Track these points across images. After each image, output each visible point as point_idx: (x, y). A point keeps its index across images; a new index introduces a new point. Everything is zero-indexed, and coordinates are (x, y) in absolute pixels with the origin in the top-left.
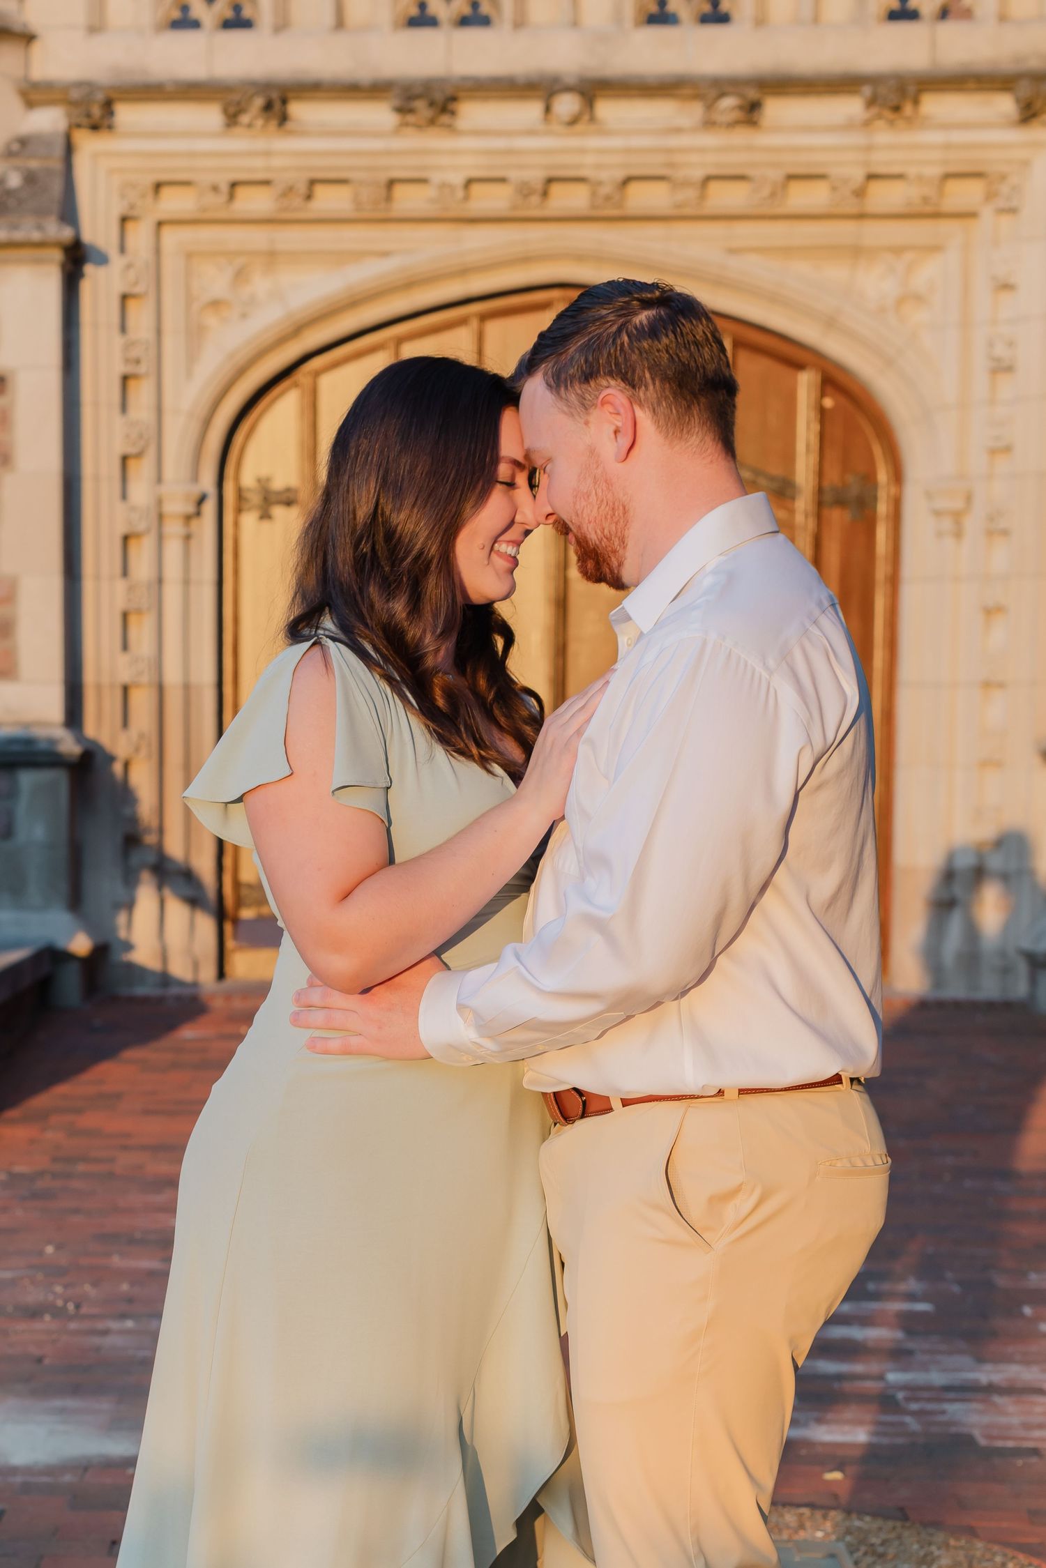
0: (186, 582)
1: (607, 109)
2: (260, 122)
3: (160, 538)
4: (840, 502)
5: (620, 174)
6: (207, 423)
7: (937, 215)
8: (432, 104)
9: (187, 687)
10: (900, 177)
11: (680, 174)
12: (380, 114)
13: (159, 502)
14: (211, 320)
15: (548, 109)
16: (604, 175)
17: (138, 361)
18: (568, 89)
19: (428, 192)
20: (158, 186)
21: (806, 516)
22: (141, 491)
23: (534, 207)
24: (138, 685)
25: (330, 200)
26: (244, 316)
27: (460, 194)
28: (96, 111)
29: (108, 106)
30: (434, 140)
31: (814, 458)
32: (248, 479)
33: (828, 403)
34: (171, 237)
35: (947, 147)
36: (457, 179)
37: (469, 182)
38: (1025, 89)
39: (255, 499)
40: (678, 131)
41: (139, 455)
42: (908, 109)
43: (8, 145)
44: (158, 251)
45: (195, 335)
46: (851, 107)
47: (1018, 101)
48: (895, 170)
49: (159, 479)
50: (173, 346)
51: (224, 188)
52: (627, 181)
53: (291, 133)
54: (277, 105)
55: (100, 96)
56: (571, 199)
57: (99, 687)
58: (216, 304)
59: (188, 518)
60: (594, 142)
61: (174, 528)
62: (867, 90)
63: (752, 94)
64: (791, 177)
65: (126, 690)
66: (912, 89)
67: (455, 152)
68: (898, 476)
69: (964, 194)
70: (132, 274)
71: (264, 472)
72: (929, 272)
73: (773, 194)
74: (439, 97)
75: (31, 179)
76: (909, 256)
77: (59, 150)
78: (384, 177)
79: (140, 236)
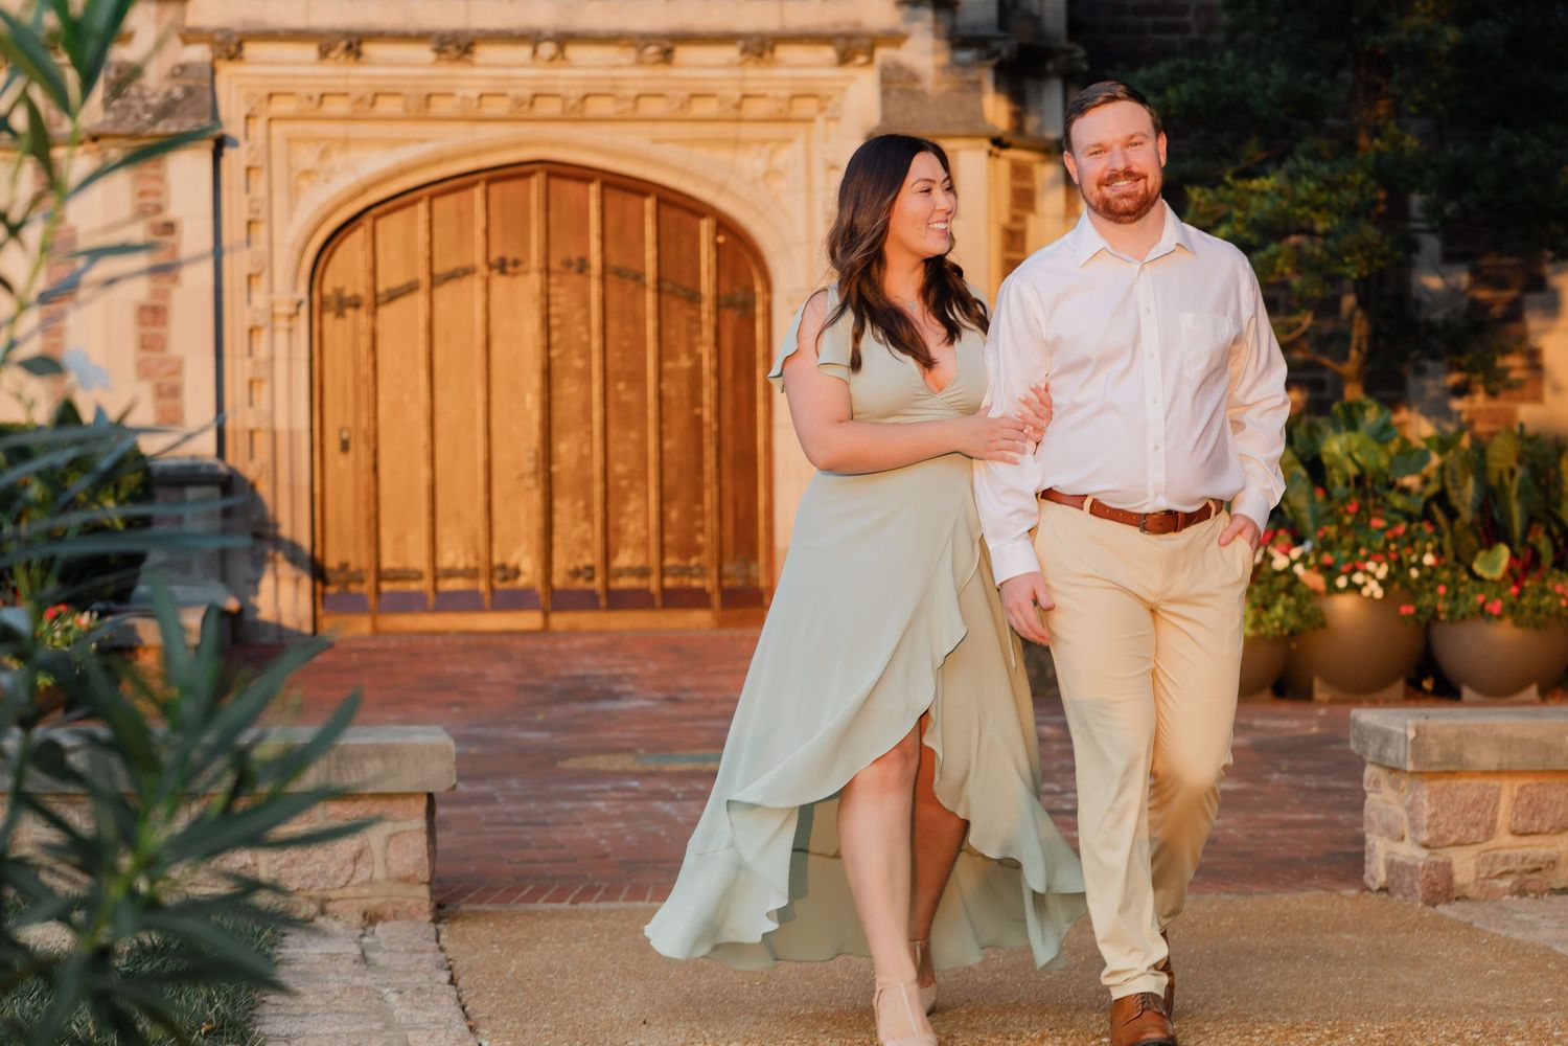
0: (290, 360)
1: (574, 52)
2: (343, 57)
3: (273, 330)
4: (731, 305)
5: (581, 93)
6: (303, 252)
7: (788, 120)
8: (459, 47)
9: (291, 433)
10: (763, 96)
11: (622, 93)
12: (423, 53)
13: (272, 305)
14: (304, 183)
15: (535, 52)
16: (571, 93)
17: (258, 212)
18: (548, 39)
19: (456, 101)
20: (270, 96)
21: (709, 314)
22: (260, 299)
23: (524, 111)
24: (259, 430)
25: (387, 106)
26: (327, 181)
27: (475, 103)
28: (233, 49)
29: (240, 46)
30: (460, 70)
31: (713, 277)
32: (328, 290)
33: (721, 239)
34: (278, 129)
35: (793, 79)
36: (474, 94)
37: (481, 96)
38: (840, 42)
39: (333, 303)
40: (618, 66)
41: (259, 275)
42: (767, 55)
43: (173, 70)
44: (269, 137)
45: (294, 192)
46: (731, 53)
47: (838, 51)
48: (760, 92)
49: (271, 290)
50: (279, 200)
51: (316, 98)
52: (586, 97)
53: (362, 63)
54: (355, 47)
55: (235, 39)
56: (552, 107)
57: (235, 432)
58: (307, 173)
59: (291, 317)
60: (565, 72)
61: (282, 324)
62: (741, 43)
63: (667, 45)
64: (693, 96)
65: (252, 433)
66: (769, 43)
67: (472, 77)
68: (768, 288)
69: (805, 107)
70: (254, 153)
71: (339, 285)
72: (784, 156)
73: (681, 107)
74: (463, 42)
75: (189, 92)
76: (770, 146)
77: (207, 74)
78: (425, 92)
79: (258, 128)
